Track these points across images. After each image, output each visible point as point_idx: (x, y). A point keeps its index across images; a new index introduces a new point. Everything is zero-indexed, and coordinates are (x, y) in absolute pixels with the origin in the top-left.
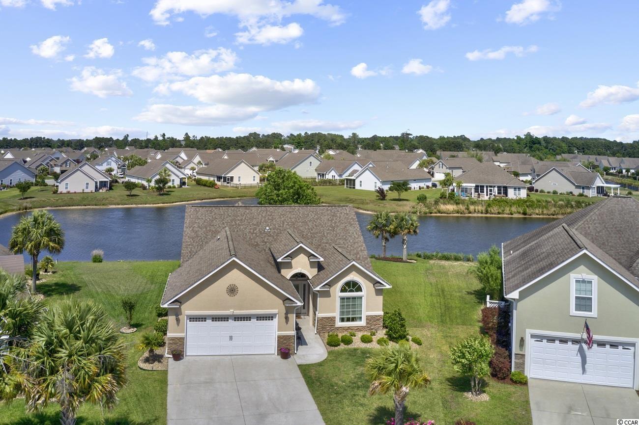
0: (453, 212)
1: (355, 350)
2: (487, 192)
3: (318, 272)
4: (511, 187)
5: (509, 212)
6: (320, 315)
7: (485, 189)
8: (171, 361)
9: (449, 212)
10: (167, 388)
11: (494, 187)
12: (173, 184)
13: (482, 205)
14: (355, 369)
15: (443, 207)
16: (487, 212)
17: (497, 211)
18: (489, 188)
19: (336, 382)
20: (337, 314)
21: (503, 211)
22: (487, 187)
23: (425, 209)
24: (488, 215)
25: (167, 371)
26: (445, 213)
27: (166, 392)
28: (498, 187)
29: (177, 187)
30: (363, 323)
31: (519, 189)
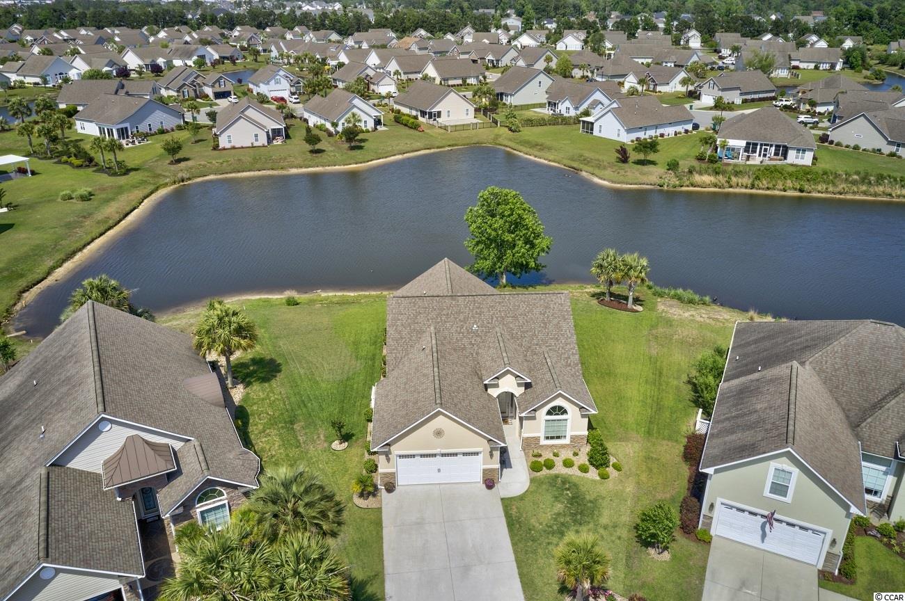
0: (709, 186)
1: (557, 476)
2: (760, 152)
3: (526, 389)
4: (793, 148)
5: (782, 188)
6: (525, 435)
7: (759, 147)
8: (384, 492)
9: (704, 185)
10: (382, 532)
11: (771, 146)
12: (366, 126)
13: (749, 176)
14: (553, 505)
15: (697, 178)
16: (753, 187)
17: (766, 186)
18: (764, 147)
19: (534, 523)
20: (542, 435)
21: (774, 186)
22: (761, 145)
23: (675, 181)
24: (754, 191)
25: (381, 508)
26: (699, 186)
27: (382, 538)
28: (777, 146)
29: (370, 130)
30: (567, 441)
31: (804, 151)
